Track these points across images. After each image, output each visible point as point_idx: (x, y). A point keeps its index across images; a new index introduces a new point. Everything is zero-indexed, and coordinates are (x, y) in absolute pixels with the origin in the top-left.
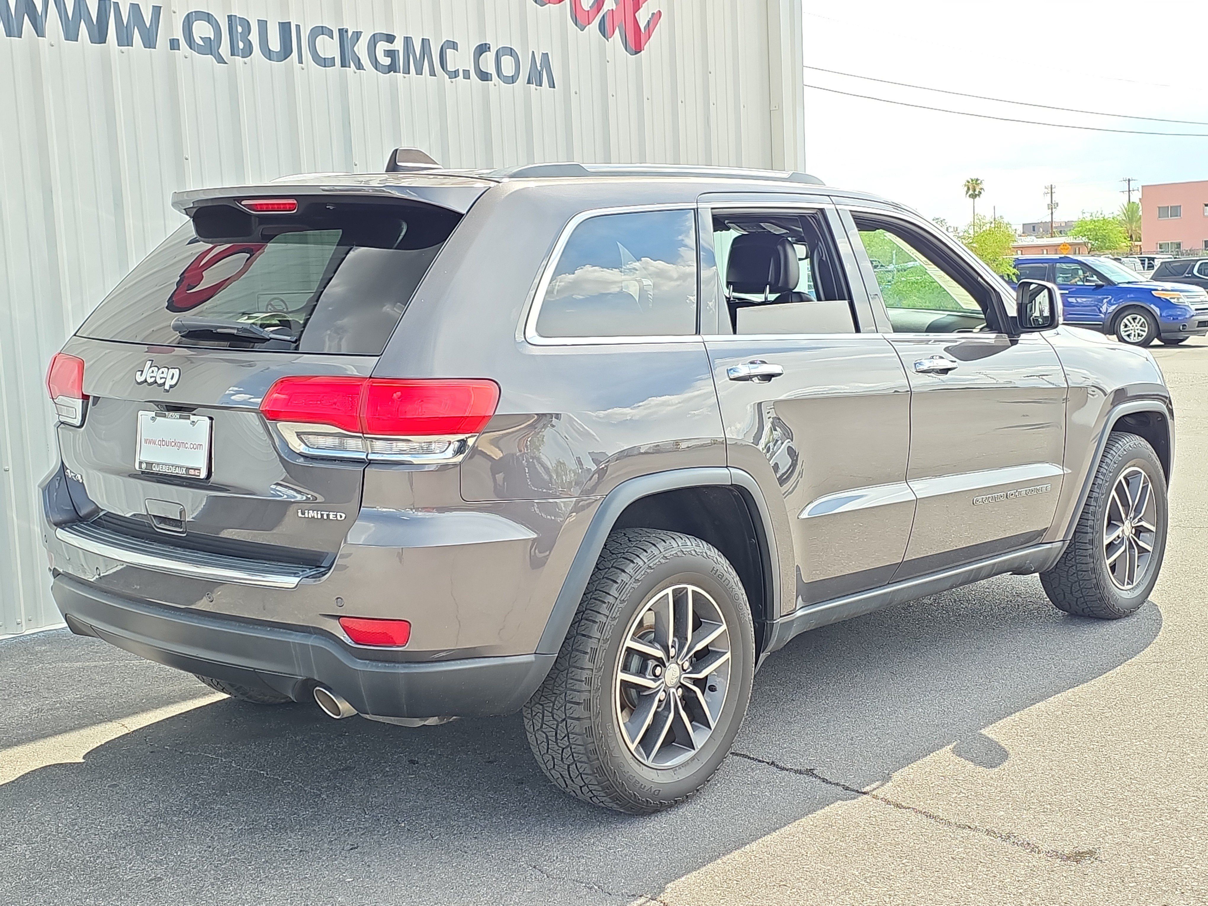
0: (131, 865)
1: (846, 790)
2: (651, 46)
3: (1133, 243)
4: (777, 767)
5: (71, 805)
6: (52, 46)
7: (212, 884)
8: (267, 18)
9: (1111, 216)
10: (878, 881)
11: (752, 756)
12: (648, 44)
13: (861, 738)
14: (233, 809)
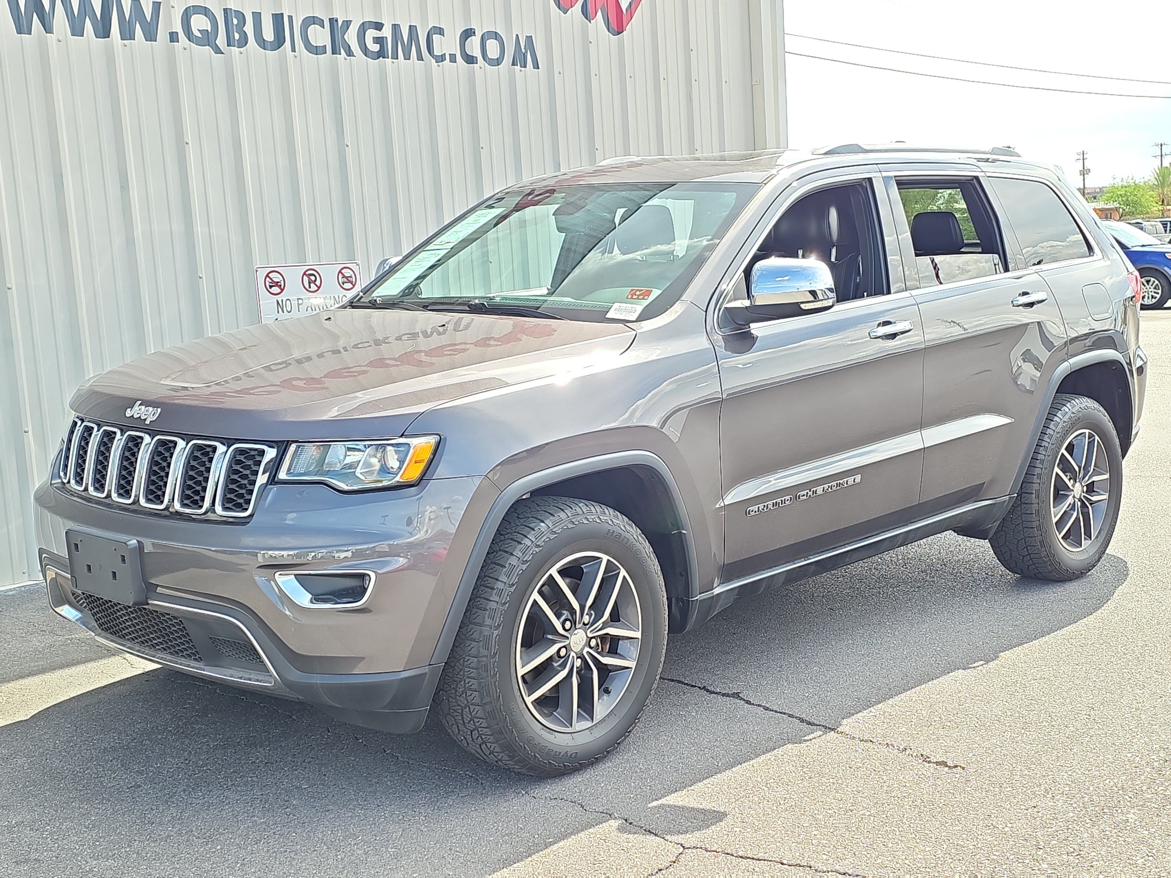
0: (116, 775)
1: (766, 710)
2: (632, 27)
3: (1165, 207)
4: (708, 691)
5: (69, 726)
6: (60, 41)
7: (184, 790)
8: (261, 10)
9: (1142, 181)
10: (777, 786)
11: (686, 682)
12: (630, 24)
13: (789, 666)
14: (211, 728)
